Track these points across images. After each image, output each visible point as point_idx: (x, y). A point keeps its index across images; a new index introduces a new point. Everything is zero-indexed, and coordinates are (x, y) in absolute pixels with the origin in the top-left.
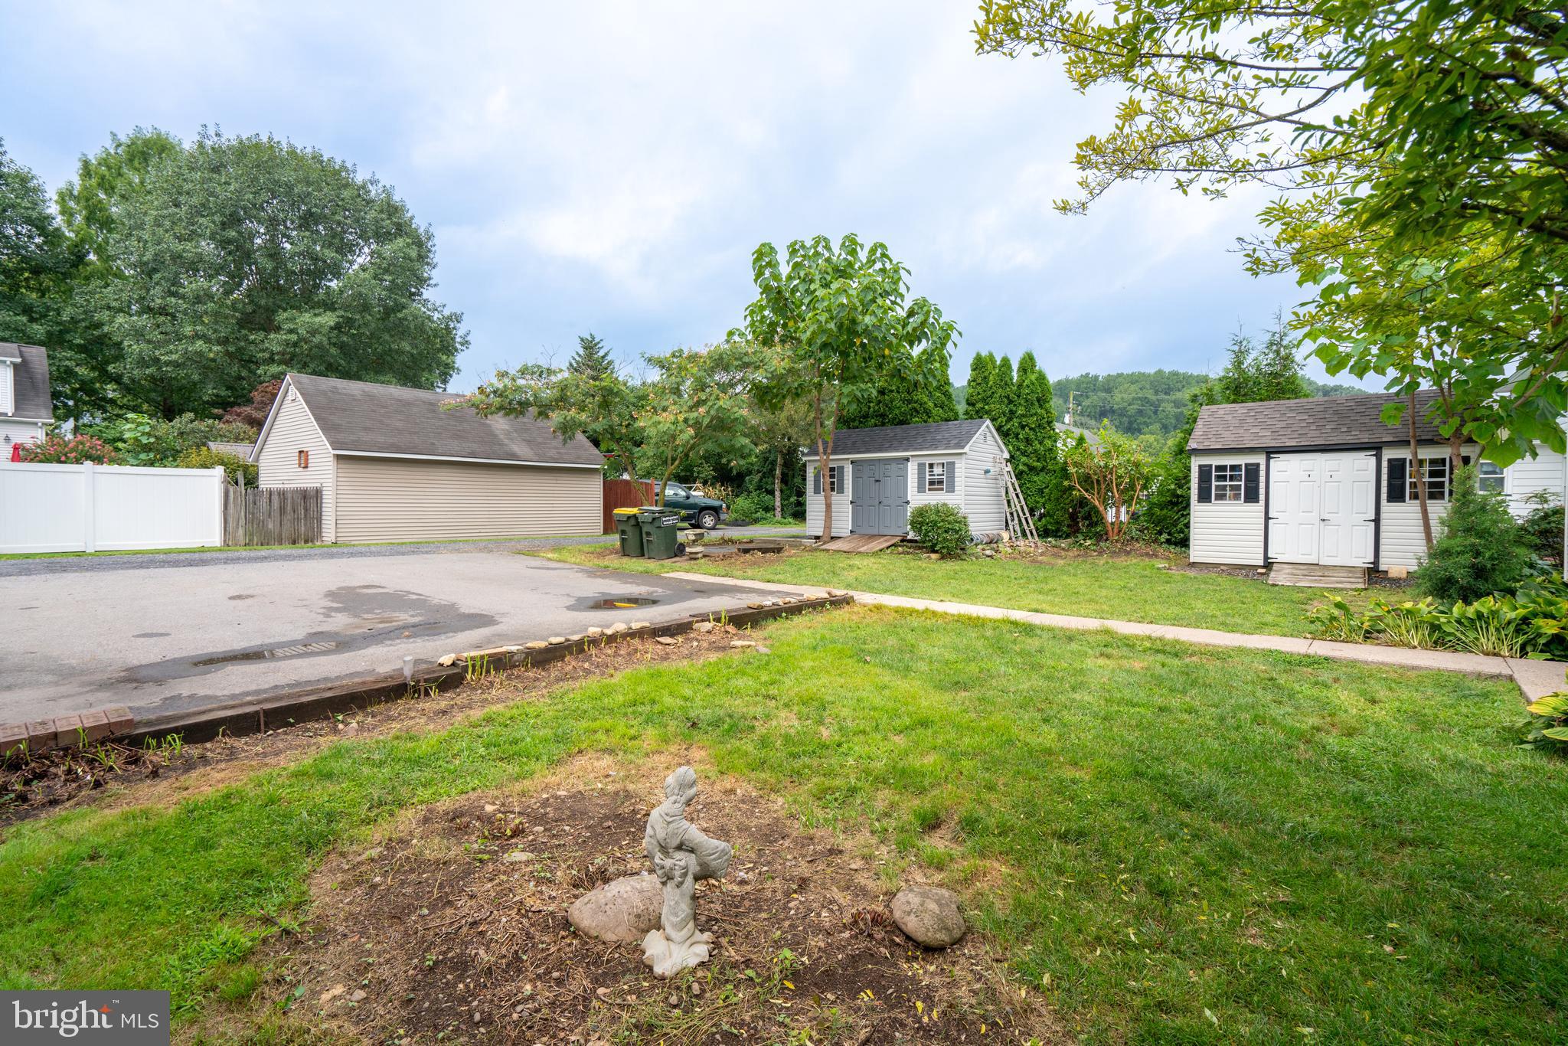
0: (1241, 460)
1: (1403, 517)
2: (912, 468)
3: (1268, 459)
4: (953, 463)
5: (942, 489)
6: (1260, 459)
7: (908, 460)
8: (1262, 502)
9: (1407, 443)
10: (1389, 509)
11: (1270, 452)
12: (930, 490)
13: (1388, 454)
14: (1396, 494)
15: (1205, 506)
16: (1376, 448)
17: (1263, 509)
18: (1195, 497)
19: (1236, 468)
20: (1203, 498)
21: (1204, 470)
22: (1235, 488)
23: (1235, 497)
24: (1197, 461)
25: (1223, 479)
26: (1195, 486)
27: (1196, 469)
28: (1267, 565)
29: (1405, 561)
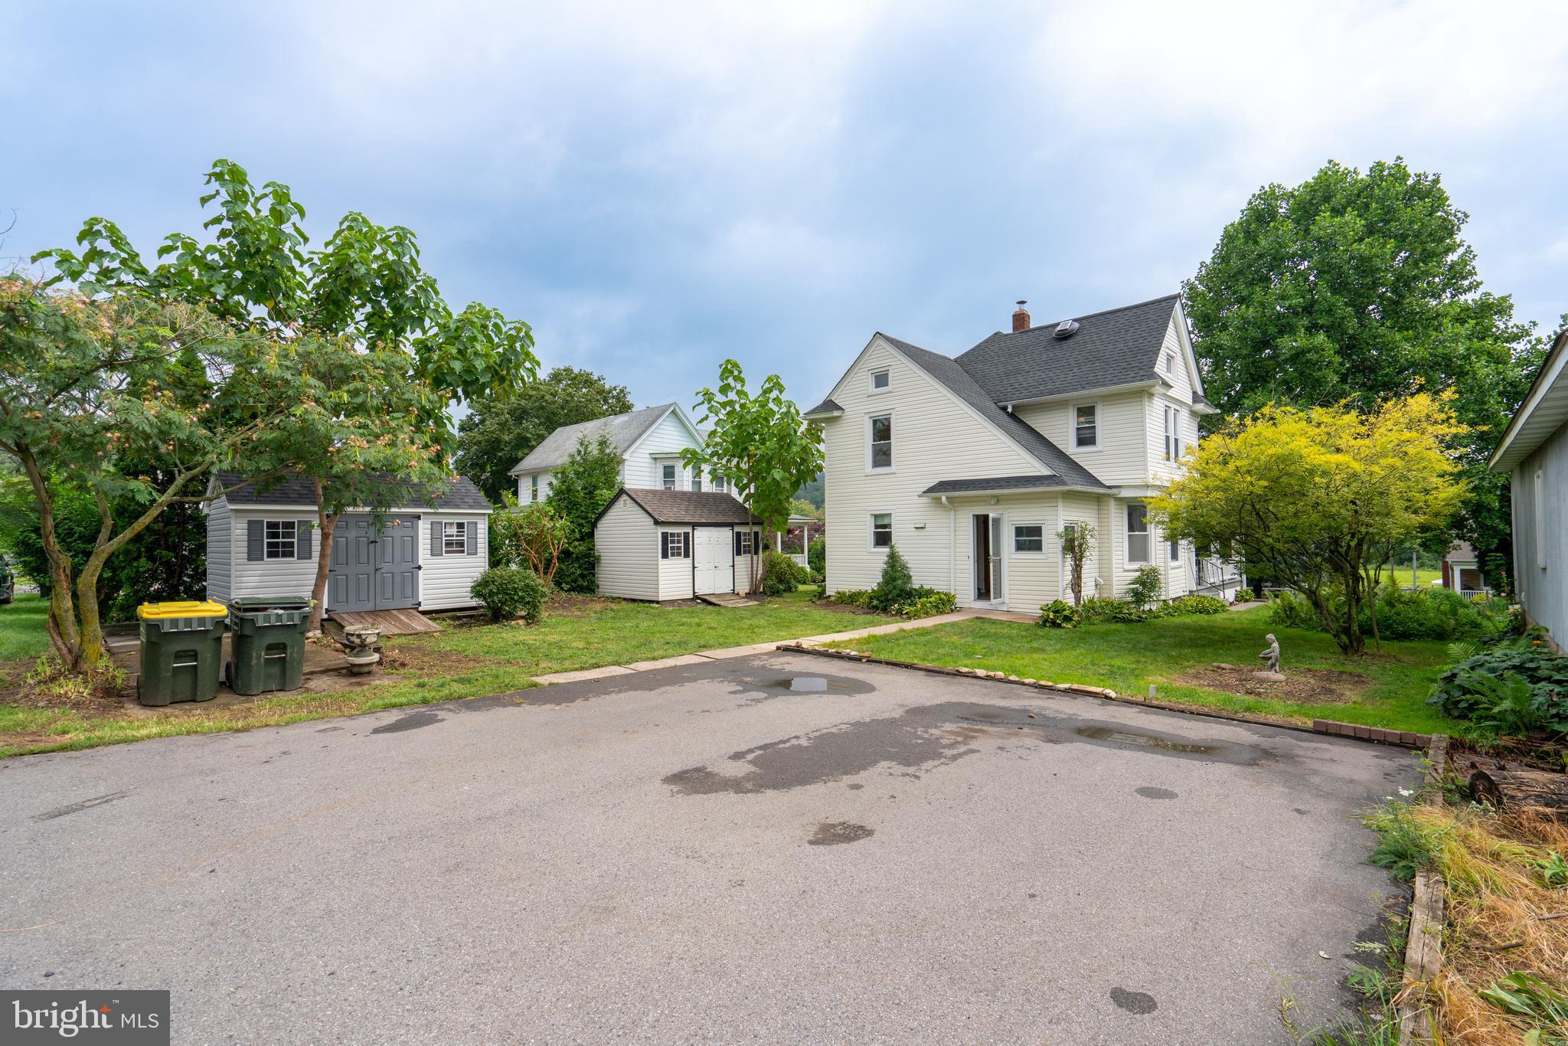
0: (681, 530)
1: (743, 561)
2: (424, 528)
3: (694, 530)
4: (476, 523)
5: (463, 552)
6: (689, 530)
7: (419, 517)
8: (691, 558)
9: (748, 524)
10: (737, 558)
11: (695, 525)
12: (447, 552)
13: (737, 529)
14: (739, 553)
15: (666, 561)
16: (731, 525)
17: (691, 562)
18: (660, 555)
19: (679, 535)
20: (665, 555)
21: (665, 536)
22: (679, 548)
23: (679, 554)
24: (661, 530)
25: (673, 542)
26: (660, 547)
27: (660, 535)
28: (696, 597)
29: (744, 587)
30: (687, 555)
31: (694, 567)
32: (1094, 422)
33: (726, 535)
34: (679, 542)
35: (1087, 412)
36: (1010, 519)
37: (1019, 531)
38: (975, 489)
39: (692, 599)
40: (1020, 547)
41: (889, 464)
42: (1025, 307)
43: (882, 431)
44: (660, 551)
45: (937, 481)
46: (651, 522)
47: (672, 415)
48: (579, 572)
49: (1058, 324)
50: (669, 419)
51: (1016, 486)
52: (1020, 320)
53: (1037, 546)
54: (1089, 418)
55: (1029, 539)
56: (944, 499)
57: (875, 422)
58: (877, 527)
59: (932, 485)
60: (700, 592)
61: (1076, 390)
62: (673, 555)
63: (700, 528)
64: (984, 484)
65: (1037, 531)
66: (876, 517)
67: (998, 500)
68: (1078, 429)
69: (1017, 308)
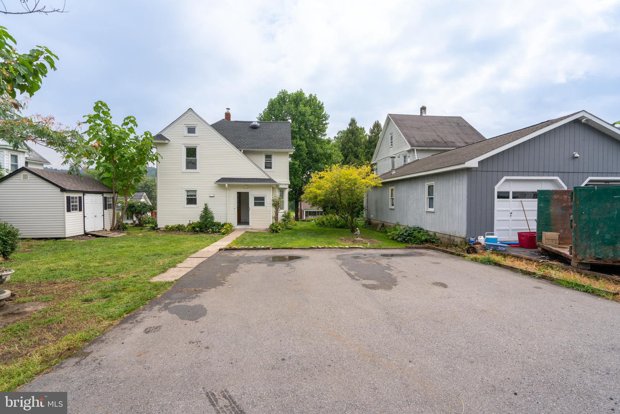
0: (77, 195)
1: (109, 213)
3: (84, 195)
6: (81, 195)
8: (83, 211)
9: (110, 193)
10: (105, 211)
11: (84, 193)
13: (105, 195)
14: (106, 208)
15: (69, 214)
16: (102, 193)
17: (83, 213)
18: (66, 210)
19: (76, 198)
20: (69, 210)
21: (68, 198)
22: (76, 206)
23: (76, 209)
24: (66, 195)
25: (73, 202)
26: (66, 205)
27: (66, 198)
28: (86, 234)
29: (108, 227)
30: (80, 210)
31: (84, 217)
32: (271, 161)
33: (99, 198)
34: (76, 202)
35: (268, 157)
36: (253, 194)
37: (256, 199)
38: (239, 182)
39: (83, 235)
40: (256, 204)
41: (196, 168)
42: (230, 111)
43: (191, 152)
44: (66, 208)
45: (221, 177)
46: (59, 190)
49: (252, 122)
51: (257, 182)
52: (228, 115)
53: (263, 204)
54: (269, 159)
55: (260, 201)
56: (227, 185)
57: (187, 148)
58: (188, 196)
59: (219, 179)
60: (88, 230)
61: (267, 148)
62: (73, 210)
63: (87, 195)
64: (243, 180)
65: (262, 199)
66: (188, 191)
67: (248, 187)
68: (265, 162)
69: (226, 111)
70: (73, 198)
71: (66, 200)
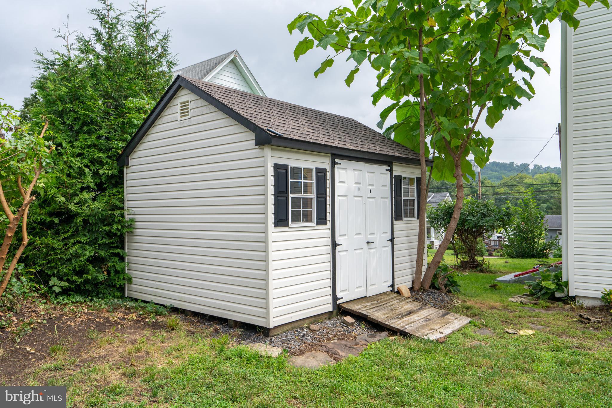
3: (333, 164)
8: (329, 224)
11: (336, 155)
14: (399, 215)
15: (282, 233)
16: (388, 161)
17: (329, 232)
18: (271, 218)
19: (307, 172)
21: (281, 172)
22: (307, 202)
23: (307, 217)
24: (271, 158)
25: (296, 188)
26: (271, 199)
27: (271, 171)
29: (405, 279)
30: (321, 220)
31: (335, 245)
33: (380, 179)
34: (307, 189)
44: (271, 209)
46: (253, 140)
47: (231, 65)
48: (89, 252)
50: (228, 69)
60: (344, 296)
62: (298, 220)
63: (344, 163)
70: (296, 172)
71: (271, 180)
